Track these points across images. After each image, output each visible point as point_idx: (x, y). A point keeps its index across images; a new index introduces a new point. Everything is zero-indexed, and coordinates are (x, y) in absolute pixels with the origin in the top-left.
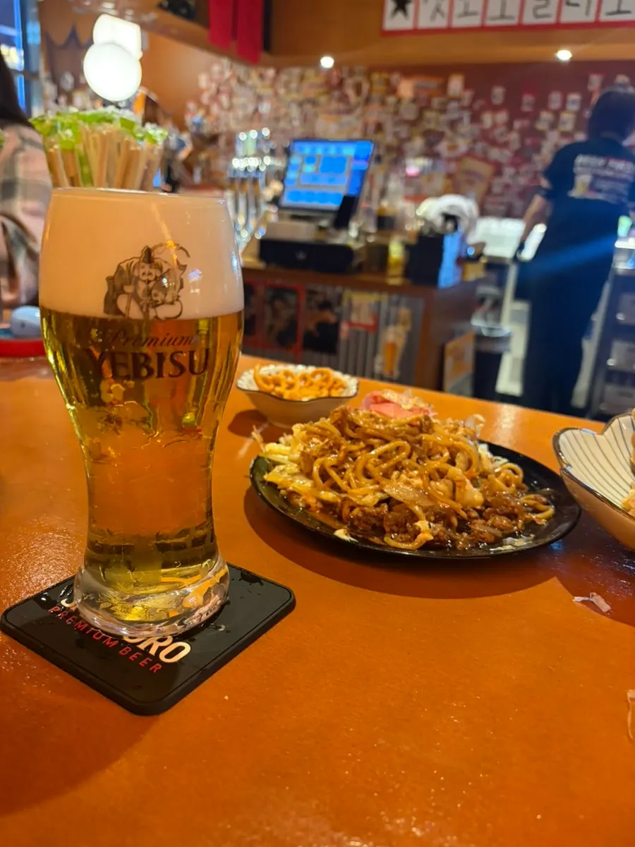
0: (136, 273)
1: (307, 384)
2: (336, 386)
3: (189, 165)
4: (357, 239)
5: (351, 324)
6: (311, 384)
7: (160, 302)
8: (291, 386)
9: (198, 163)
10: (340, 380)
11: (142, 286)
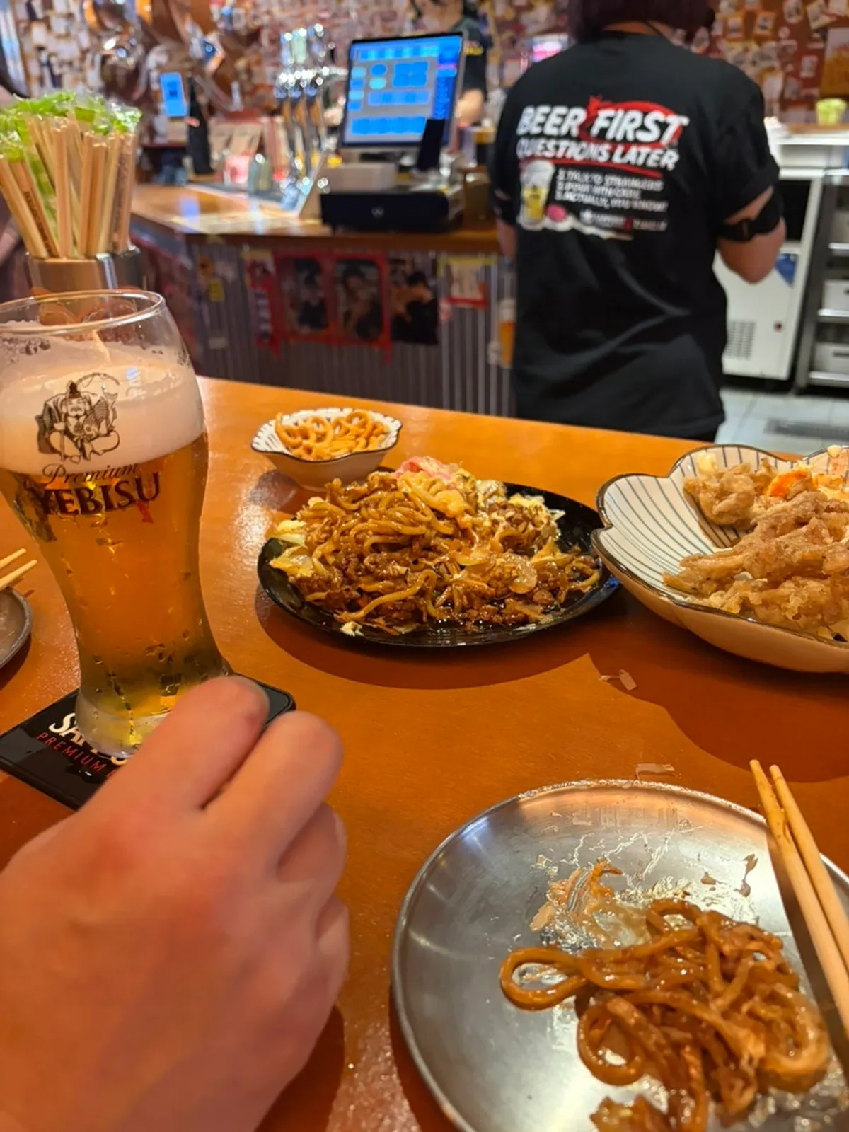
0: (64, 410)
1: (343, 431)
2: (375, 431)
3: (223, 81)
4: (452, 181)
5: (452, 300)
6: (347, 431)
7: (94, 436)
8: (321, 437)
9: (236, 76)
10: (381, 424)
11: (72, 422)
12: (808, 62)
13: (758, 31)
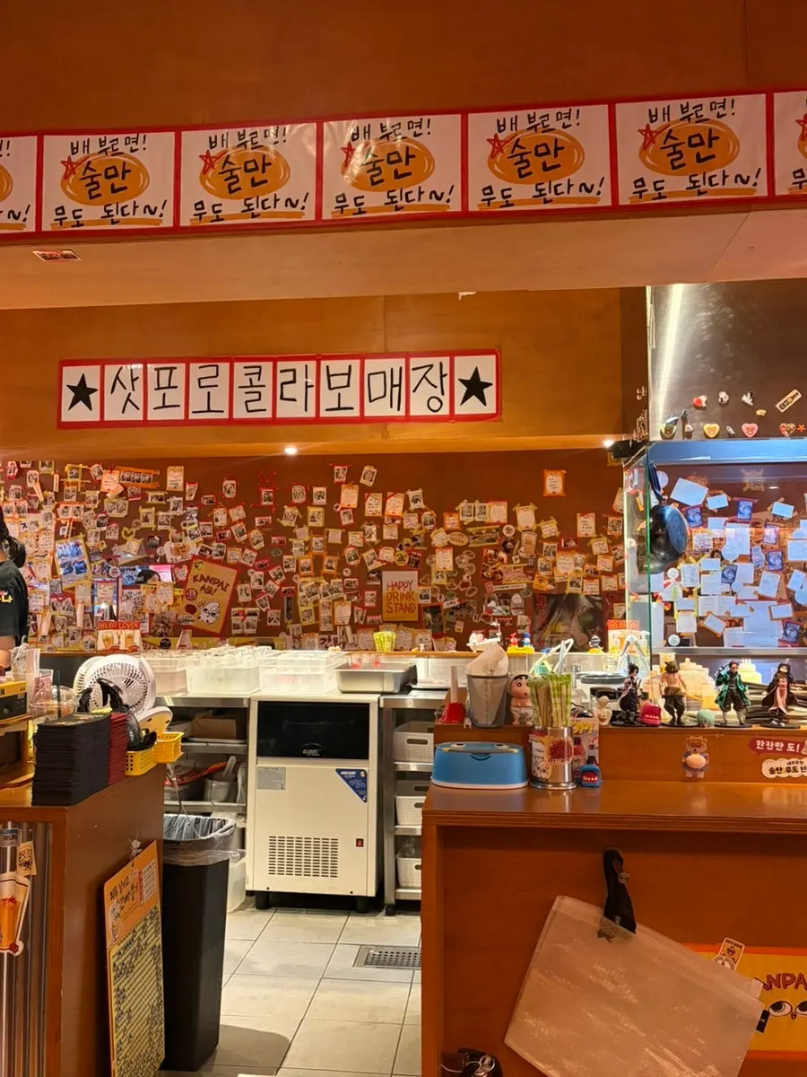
12: (369, 595)
13: (325, 570)
